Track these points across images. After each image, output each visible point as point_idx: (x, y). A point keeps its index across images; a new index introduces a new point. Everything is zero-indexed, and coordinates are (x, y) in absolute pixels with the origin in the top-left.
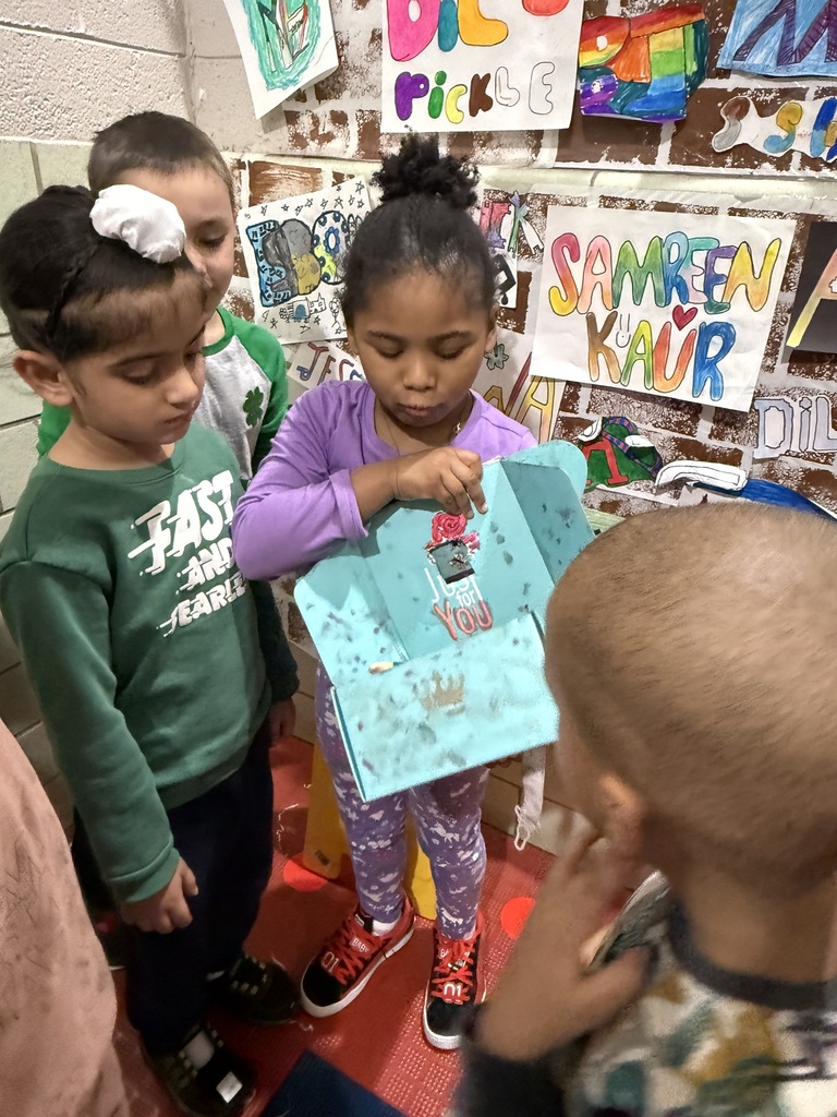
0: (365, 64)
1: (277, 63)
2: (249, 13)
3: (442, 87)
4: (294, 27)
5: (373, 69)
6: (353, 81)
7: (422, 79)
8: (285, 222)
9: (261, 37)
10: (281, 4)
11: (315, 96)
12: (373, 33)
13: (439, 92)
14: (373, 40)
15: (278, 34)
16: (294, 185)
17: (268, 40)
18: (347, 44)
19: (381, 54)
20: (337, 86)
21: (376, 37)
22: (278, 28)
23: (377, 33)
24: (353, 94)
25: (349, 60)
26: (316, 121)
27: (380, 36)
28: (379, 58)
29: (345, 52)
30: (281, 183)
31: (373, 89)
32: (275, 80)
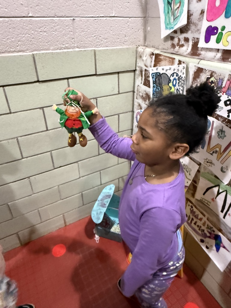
0: (197, 22)
1: (169, 21)
2: (165, 4)
3: (223, 32)
4: (176, 9)
5: (200, 23)
6: (193, 27)
7: (216, 28)
8: (162, 74)
9: (166, 12)
10: (174, 1)
11: (180, 32)
12: (202, 11)
13: (221, 34)
14: (201, 13)
15: (171, 11)
16: (167, 62)
17: (168, 13)
18: (192, 15)
19: (203, 19)
20: (187, 29)
21: (202, 12)
22: (172, 9)
23: (203, 11)
24: (192, 32)
25: (192, 20)
26: (179, 40)
27: (204, 12)
28: (202, 20)
29: (191, 17)
30: (163, 61)
31: (198, 31)
32: (168, 27)
